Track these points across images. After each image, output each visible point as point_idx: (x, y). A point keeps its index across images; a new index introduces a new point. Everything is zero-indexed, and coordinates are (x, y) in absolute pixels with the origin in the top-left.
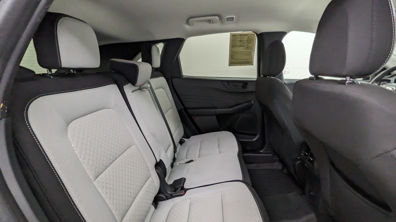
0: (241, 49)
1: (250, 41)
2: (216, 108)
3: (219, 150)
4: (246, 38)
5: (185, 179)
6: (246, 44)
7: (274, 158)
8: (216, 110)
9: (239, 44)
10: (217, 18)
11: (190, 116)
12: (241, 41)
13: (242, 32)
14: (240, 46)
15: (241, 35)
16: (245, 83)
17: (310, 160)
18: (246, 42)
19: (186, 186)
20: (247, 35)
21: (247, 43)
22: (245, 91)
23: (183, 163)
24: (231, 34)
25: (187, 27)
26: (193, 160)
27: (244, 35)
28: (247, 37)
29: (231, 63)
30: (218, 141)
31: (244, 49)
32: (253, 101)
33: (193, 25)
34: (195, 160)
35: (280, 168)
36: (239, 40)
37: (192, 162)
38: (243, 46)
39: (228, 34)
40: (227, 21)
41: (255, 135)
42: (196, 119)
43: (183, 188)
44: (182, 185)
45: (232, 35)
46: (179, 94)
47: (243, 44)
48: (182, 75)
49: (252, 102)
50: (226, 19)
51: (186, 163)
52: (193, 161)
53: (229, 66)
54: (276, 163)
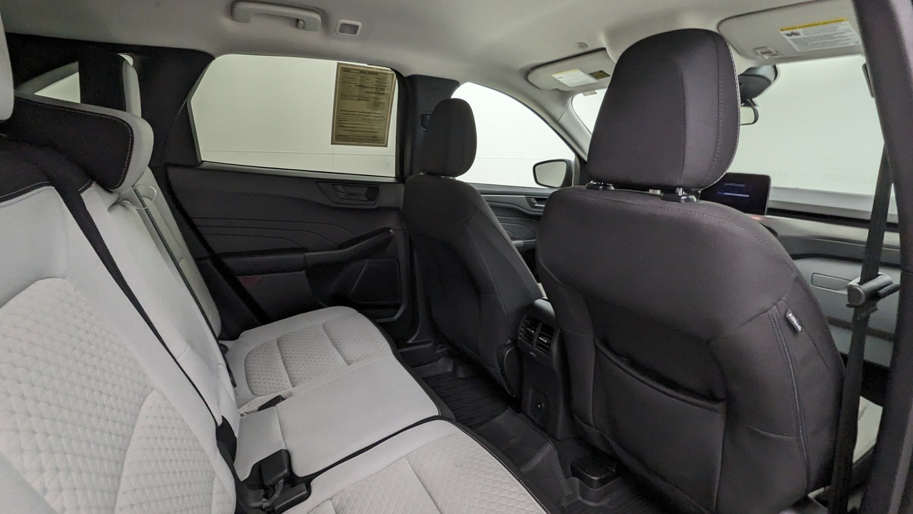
0: (362, 106)
1: (381, 88)
2: (305, 250)
3: (342, 355)
4: (372, 81)
5: (288, 453)
6: (373, 95)
7: (438, 351)
8: (307, 254)
9: (357, 93)
10: (317, 17)
11: (230, 276)
12: (361, 86)
13: (366, 65)
14: (360, 98)
15: (362, 72)
16: (372, 188)
17: (540, 344)
18: (374, 90)
19: (301, 470)
20: (376, 73)
21: (375, 93)
22: (374, 207)
23: (252, 409)
24: (339, 64)
25: (228, 24)
26: (283, 396)
27: (370, 73)
28: (376, 80)
29: (338, 138)
30: (328, 334)
31: (368, 107)
32: (393, 230)
33: (246, 20)
34: (291, 395)
35: (450, 370)
36: (358, 82)
37: (282, 403)
38: (367, 99)
39: (332, 65)
40: (341, 31)
41: (398, 307)
42: (249, 283)
43: (292, 480)
44: (286, 471)
45: (342, 68)
46: (191, 215)
47: (366, 95)
48: (199, 160)
49: (391, 231)
50: (339, 27)
51: (261, 408)
52: (283, 399)
53: (332, 144)
54: (441, 361)
